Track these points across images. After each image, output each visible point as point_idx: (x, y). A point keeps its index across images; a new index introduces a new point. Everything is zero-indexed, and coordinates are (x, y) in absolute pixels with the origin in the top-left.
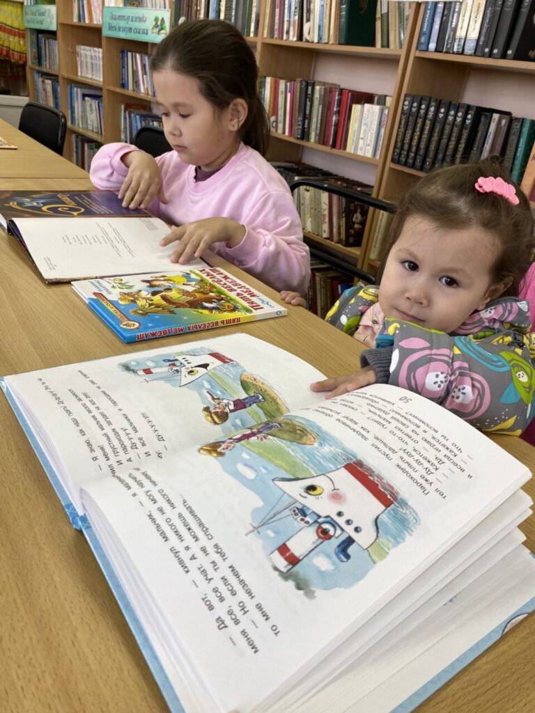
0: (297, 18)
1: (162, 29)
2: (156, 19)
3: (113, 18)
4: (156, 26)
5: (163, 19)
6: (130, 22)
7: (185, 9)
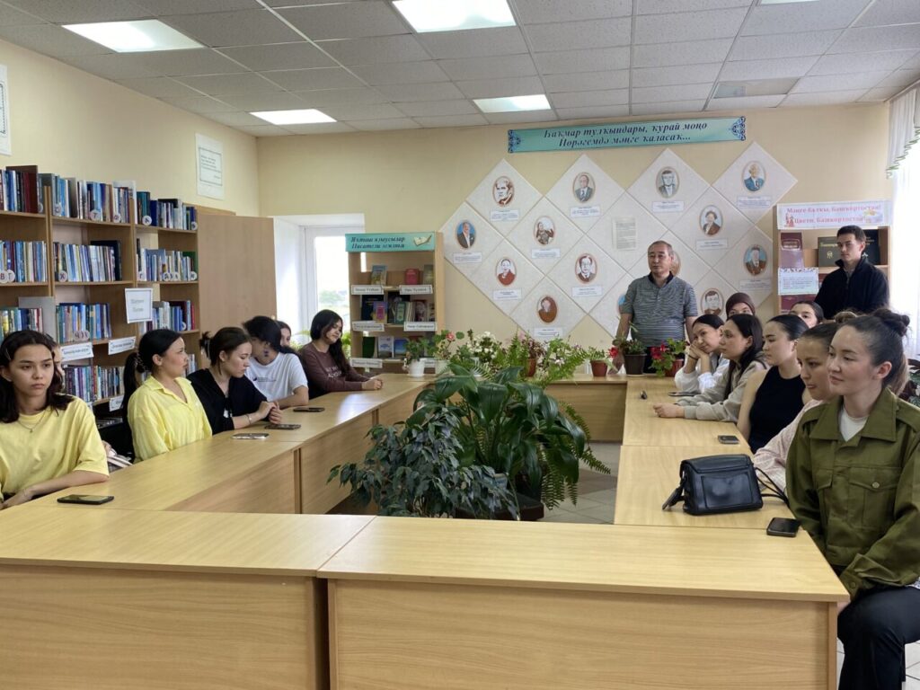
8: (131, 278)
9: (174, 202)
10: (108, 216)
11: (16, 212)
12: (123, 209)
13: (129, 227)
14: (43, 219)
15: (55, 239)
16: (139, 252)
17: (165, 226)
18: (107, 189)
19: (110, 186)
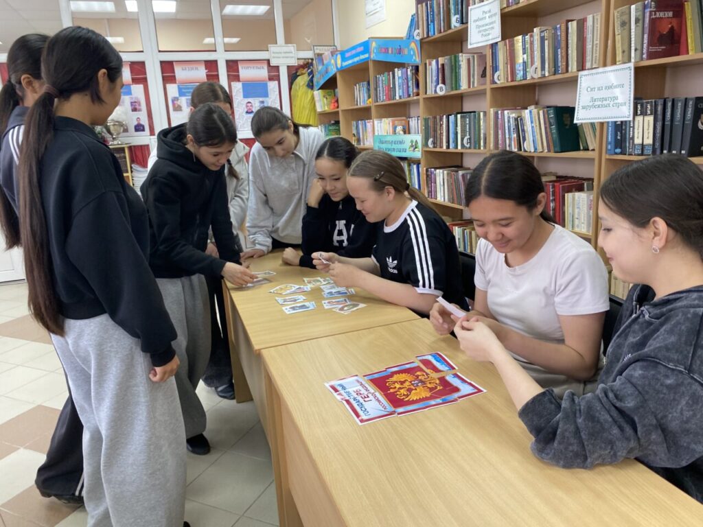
0: (515, 135)
1: (416, 148)
2: (412, 142)
3: (382, 142)
4: (412, 146)
5: (416, 141)
6: (393, 145)
7: (432, 133)
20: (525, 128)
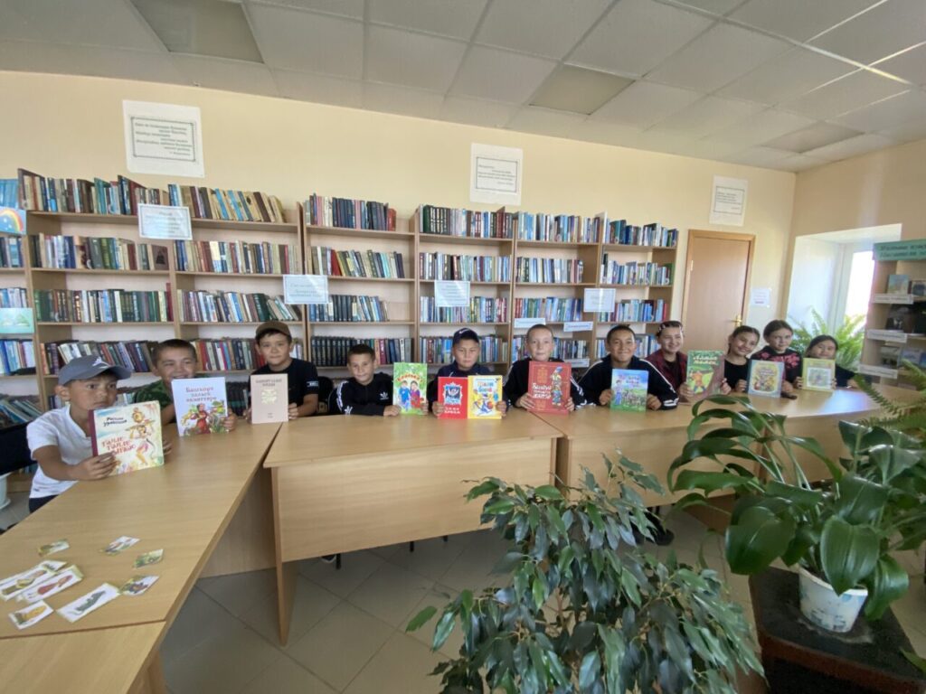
8: (594, 281)
9: (653, 227)
10: (575, 238)
11: (489, 238)
12: (591, 233)
13: (596, 246)
14: (511, 242)
15: (518, 255)
16: (605, 263)
17: (640, 243)
18: (576, 220)
19: (579, 217)
20: (229, 305)
